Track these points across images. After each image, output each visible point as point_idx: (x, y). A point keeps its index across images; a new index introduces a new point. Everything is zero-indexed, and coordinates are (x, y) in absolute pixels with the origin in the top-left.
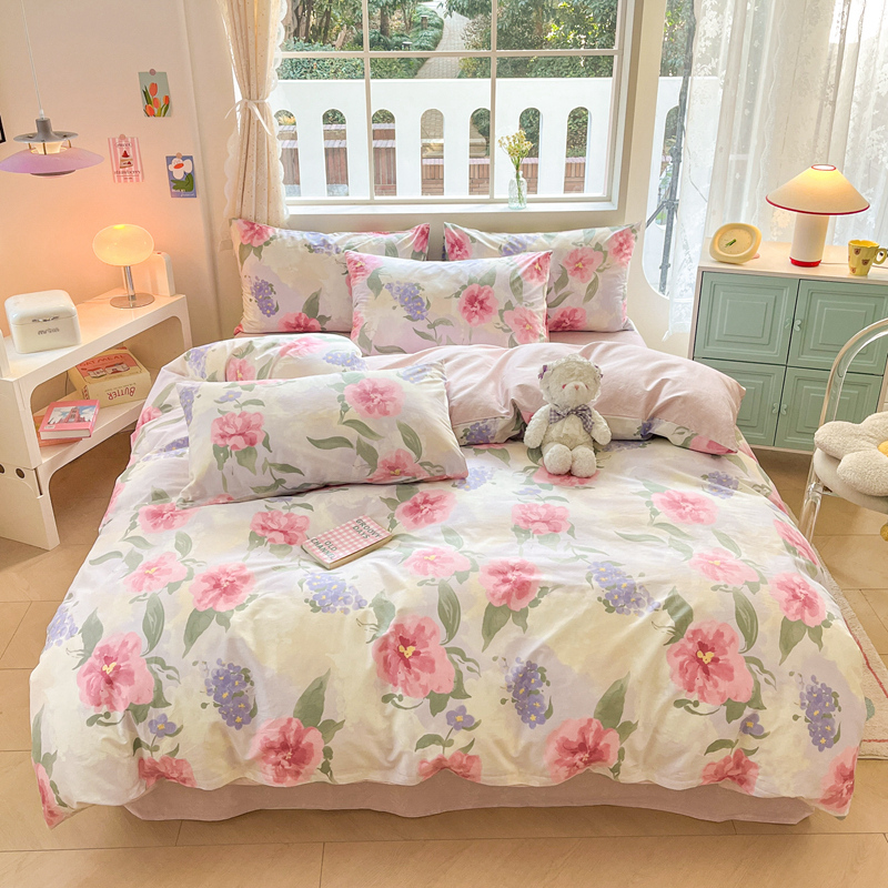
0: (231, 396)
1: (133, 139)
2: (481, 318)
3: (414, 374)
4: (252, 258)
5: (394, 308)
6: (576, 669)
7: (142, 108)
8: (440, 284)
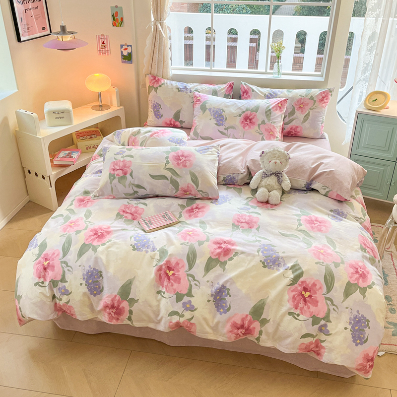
0: (121, 152)
1: (107, 36)
2: (250, 127)
3: (203, 150)
4: (153, 92)
5: (211, 119)
6: (244, 291)
7: (111, 23)
8: (233, 110)
